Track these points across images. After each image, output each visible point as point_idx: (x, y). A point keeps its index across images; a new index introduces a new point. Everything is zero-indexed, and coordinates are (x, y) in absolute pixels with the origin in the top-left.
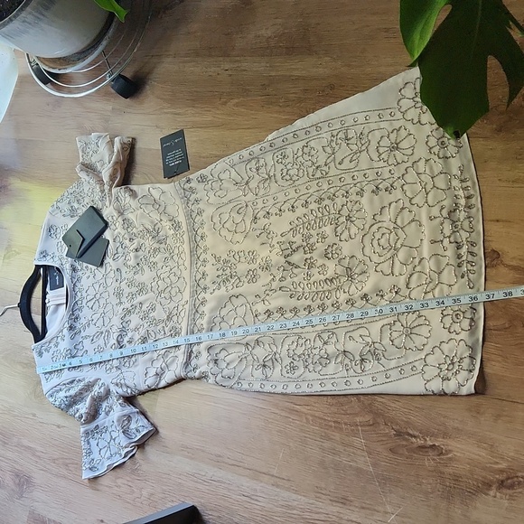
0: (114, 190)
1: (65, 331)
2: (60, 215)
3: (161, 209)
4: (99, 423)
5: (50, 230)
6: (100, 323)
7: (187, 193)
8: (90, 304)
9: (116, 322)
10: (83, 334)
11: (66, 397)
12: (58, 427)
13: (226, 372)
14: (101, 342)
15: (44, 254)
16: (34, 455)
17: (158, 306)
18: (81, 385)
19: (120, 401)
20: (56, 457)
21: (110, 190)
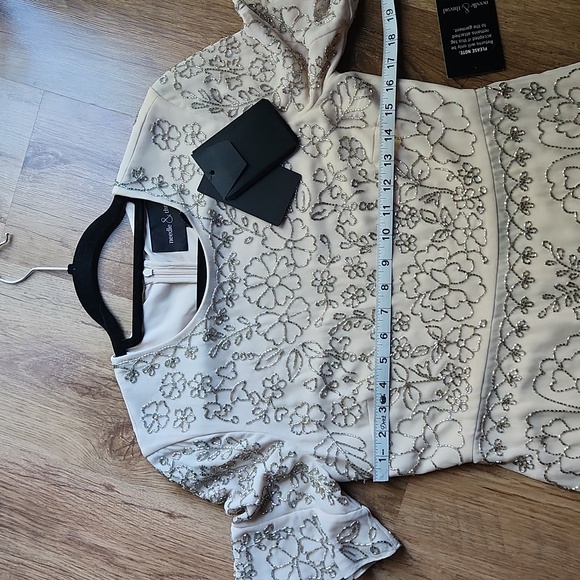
0: (331, 79)
1: (198, 340)
2: (181, 101)
3: (435, 137)
4: (274, 521)
5: (157, 130)
6: (277, 333)
7: (498, 114)
8: (255, 295)
9: (317, 337)
10: (234, 348)
11: (202, 468)
12: (171, 515)
13: (567, 464)
14: (280, 370)
15: (138, 176)
16: (110, 563)
17: (415, 321)
18: (236, 449)
19: (338, 493)
20: (164, 570)
21: (322, 76)
